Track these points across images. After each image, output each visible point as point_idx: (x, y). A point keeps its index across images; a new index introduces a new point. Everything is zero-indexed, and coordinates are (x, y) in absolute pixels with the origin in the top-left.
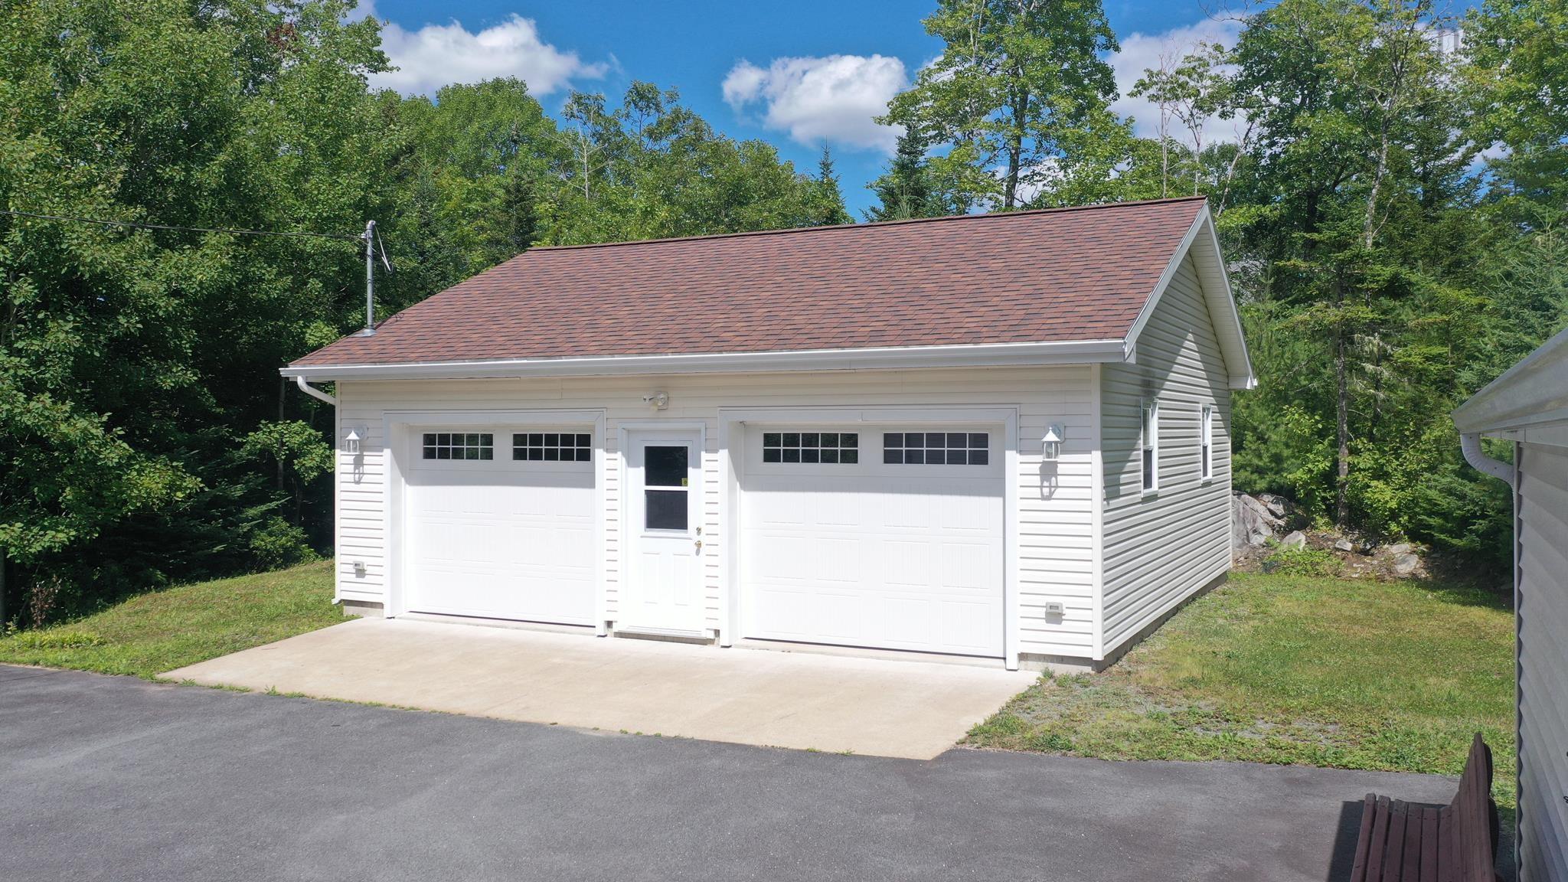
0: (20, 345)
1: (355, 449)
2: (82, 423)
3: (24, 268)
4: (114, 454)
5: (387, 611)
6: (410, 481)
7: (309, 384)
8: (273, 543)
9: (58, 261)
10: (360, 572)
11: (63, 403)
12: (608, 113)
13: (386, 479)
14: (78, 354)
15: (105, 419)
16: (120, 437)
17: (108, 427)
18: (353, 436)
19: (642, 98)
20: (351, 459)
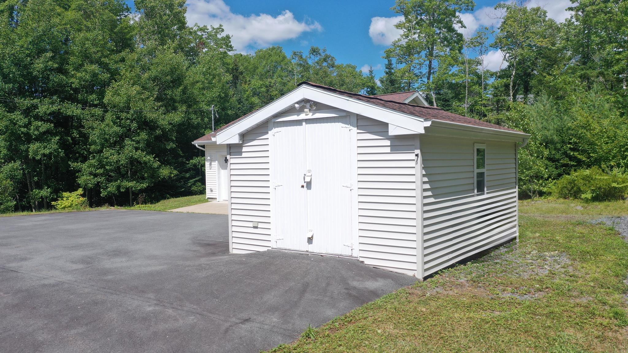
0: (134, 138)
1: (209, 161)
2: (148, 157)
3: (134, 119)
4: (156, 165)
5: (218, 200)
6: (222, 169)
7: (199, 146)
8: (197, 189)
9: (141, 117)
10: (212, 191)
11: (144, 152)
12: (304, 57)
13: (217, 168)
14: (147, 140)
15: (154, 156)
16: (157, 160)
17: (154, 158)
18: (209, 158)
19: (314, 51)
20: (209, 164)
